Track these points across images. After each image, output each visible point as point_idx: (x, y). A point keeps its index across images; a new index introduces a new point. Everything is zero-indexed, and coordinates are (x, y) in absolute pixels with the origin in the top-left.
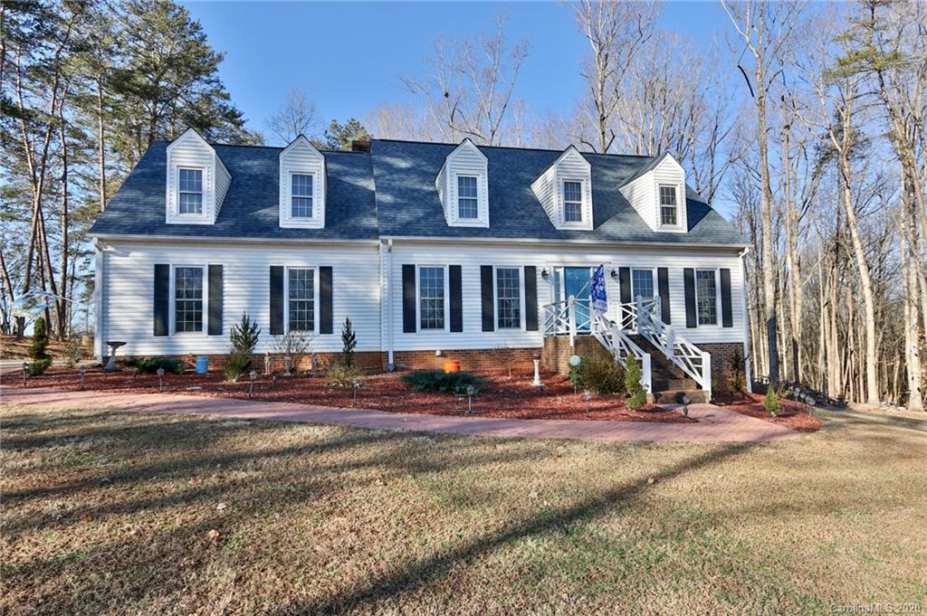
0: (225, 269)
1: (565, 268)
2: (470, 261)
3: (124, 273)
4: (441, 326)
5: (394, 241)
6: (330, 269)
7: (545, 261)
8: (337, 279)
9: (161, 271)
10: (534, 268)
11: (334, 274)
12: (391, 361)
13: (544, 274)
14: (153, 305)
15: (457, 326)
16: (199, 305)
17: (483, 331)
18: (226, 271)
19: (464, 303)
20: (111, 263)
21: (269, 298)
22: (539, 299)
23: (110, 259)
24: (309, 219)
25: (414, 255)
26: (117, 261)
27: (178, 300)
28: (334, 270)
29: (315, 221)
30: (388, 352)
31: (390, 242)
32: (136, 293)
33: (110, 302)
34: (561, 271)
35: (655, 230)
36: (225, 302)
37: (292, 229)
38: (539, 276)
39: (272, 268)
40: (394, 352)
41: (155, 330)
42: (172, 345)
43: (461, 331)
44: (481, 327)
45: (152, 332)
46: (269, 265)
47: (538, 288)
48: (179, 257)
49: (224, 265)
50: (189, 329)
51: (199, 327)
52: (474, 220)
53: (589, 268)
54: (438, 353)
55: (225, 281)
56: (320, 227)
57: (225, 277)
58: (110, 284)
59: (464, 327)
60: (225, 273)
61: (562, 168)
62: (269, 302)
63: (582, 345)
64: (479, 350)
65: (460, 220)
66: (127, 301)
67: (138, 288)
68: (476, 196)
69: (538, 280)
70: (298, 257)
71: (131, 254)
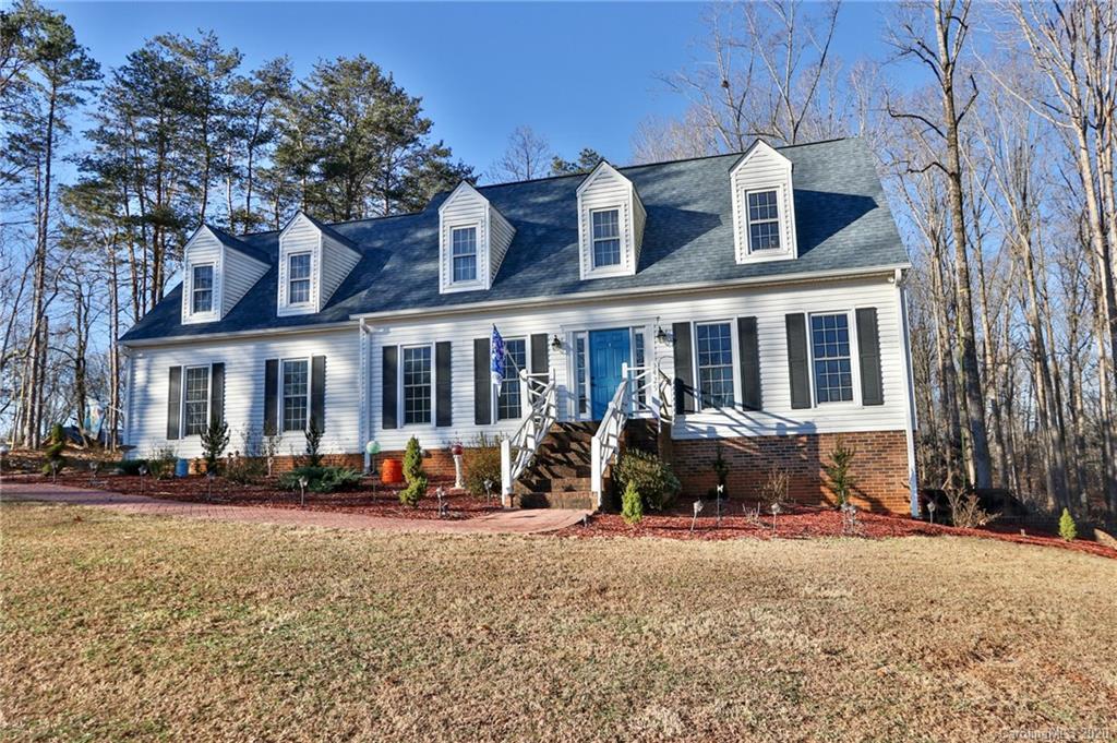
0: (226, 367)
1: (590, 332)
2: (463, 335)
4: (428, 419)
5: (367, 320)
6: (323, 358)
8: (329, 369)
10: (545, 336)
11: (327, 364)
12: (367, 464)
13: (557, 343)
14: (167, 409)
15: (446, 418)
17: (477, 423)
18: (227, 369)
19: (453, 389)
21: (263, 395)
24: (305, 304)
27: (189, 402)
28: (327, 360)
29: (311, 305)
30: (364, 453)
31: (362, 321)
34: (585, 336)
36: (225, 402)
38: (551, 346)
39: (268, 362)
41: (168, 433)
43: (450, 425)
44: (474, 419)
45: (166, 436)
46: (266, 359)
47: (551, 363)
50: (197, 432)
52: (471, 282)
53: (628, 328)
55: (226, 380)
57: (226, 375)
59: (453, 420)
60: (226, 371)
61: (587, 194)
62: (263, 400)
65: (455, 284)
68: (475, 251)
69: (551, 352)
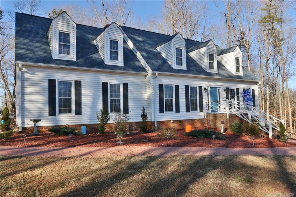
0: (82, 83)
2: (181, 83)
3: (32, 83)
4: (172, 110)
5: (158, 74)
6: (127, 84)
7: (205, 84)
8: (130, 89)
9: (52, 83)
10: (202, 87)
11: (129, 87)
12: (156, 126)
13: (205, 89)
14: (48, 100)
15: (178, 111)
16: (70, 100)
17: (186, 112)
18: (83, 84)
19: (180, 101)
20: (25, 77)
21: (102, 97)
22: (203, 99)
23: (25, 75)
24: (117, 61)
25: (163, 80)
26: (28, 76)
27: (60, 97)
28: (128, 85)
29: (120, 62)
30: (154, 122)
31: (157, 74)
32: (38, 93)
33: (25, 98)
34: (209, 88)
35: (234, 74)
36: (82, 99)
37: (111, 65)
38: (203, 90)
39: (103, 83)
40: (157, 122)
41: (49, 113)
42: (56, 121)
43: (179, 112)
44: (185, 110)
45: (48, 114)
46: (102, 82)
47: (203, 95)
48: (59, 76)
49: (82, 80)
50: (65, 112)
51: (70, 111)
52: (181, 66)
53: (217, 87)
54: (172, 122)
55: (82, 89)
56: (122, 66)
57: (82, 87)
58: (25, 89)
59: (180, 111)
60: (82, 85)
61: (208, 48)
62: (102, 99)
63: (231, 118)
64: (185, 120)
65: (177, 66)
66: (34, 97)
67: (40, 91)
68: (182, 57)
69: (203, 92)
70: (114, 79)
71: (36, 73)
